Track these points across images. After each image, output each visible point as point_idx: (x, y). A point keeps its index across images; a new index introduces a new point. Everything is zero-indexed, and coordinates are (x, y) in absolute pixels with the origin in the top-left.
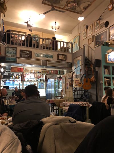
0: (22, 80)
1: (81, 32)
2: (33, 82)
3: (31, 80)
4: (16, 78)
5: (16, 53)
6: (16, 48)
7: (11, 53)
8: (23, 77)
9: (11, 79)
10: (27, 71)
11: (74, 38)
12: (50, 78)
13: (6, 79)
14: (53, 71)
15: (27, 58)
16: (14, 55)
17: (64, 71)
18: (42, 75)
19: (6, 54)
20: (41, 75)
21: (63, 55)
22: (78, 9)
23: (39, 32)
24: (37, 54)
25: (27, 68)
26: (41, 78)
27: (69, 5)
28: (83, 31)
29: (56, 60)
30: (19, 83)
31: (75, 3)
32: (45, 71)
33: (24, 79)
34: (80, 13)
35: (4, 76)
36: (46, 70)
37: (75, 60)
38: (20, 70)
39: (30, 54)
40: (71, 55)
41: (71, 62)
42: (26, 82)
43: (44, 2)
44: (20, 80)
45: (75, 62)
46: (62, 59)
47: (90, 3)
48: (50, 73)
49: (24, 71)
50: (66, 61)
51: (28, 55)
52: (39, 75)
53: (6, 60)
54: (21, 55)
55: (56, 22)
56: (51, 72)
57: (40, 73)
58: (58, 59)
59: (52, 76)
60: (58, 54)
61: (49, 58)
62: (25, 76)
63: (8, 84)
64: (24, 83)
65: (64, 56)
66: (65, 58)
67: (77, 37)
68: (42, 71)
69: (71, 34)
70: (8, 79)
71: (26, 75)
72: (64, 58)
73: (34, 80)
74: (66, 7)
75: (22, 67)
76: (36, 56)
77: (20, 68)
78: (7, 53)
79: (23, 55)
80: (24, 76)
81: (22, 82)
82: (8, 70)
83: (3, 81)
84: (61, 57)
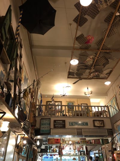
0: (59, 154)
1: (116, 93)
2: (71, 156)
3: (70, 153)
4: (53, 151)
5: (50, 124)
6: (50, 119)
7: (45, 124)
8: (60, 150)
9: (48, 153)
10: (65, 142)
11: (111, 100)
12: (92, 149)
13: (43, 154)
14: (94, 140)
15: (61, 128)
16: (48, 126)
17: (108, 139)
18: (82, 146)
19: (40, 126)
20: (80, 146)
21: (99, 120)
22: (101, 76)
23: (74, 99)
24: (71, 123)
25: (64, 139)
26: (81, 150)
27: (92, 75)
28: (118, 92)
29: (93, 127)
30: (57, 158)
31: (97, 72)
32: (84, 141)
33: (62, 153)
34: (106, 78)
35: (42, 149)
36: (85, 139)
37: (115, 125)
38: (57, 141)
39: (64, 123)
40: (109, 120)
41: (111, 128)
42: (64, 157)
43: (69, 77)
44: (58, 153)
45: (115, 127)
46: (99, 125)
47: (112, 69)
48: (91, 143)
49: (61, 143)
50: (105, 128)
51: (62, 124)
52: (78, 146)
53: (41, 132)
54: (54, 125)
55: (88, 88)
56: (91, 141)
57: (79, 143)
58: (95, 126)
59: (94, 147)
60: (94, 121)
61: (84, 125)
62: (63, 149)
63: (47, 159)
64: (62, 157)
65: (101, 122)
66: (103, 124)
67: (114, 98)
68: (81, 141)
69: (107, 96)
70: (45, 154)
71: (63, 147)
72: (101, 124)
73: (73, 154)
74: (90, 76)
75: (60, 138)
76: (70, 125)
77: (57, 140)
78: (42, 124)
79: (57, 125)
80: (61, 148)
81: (60, 157)
82: (45, 142)
83: (40, 155)
84: (97, 124)
